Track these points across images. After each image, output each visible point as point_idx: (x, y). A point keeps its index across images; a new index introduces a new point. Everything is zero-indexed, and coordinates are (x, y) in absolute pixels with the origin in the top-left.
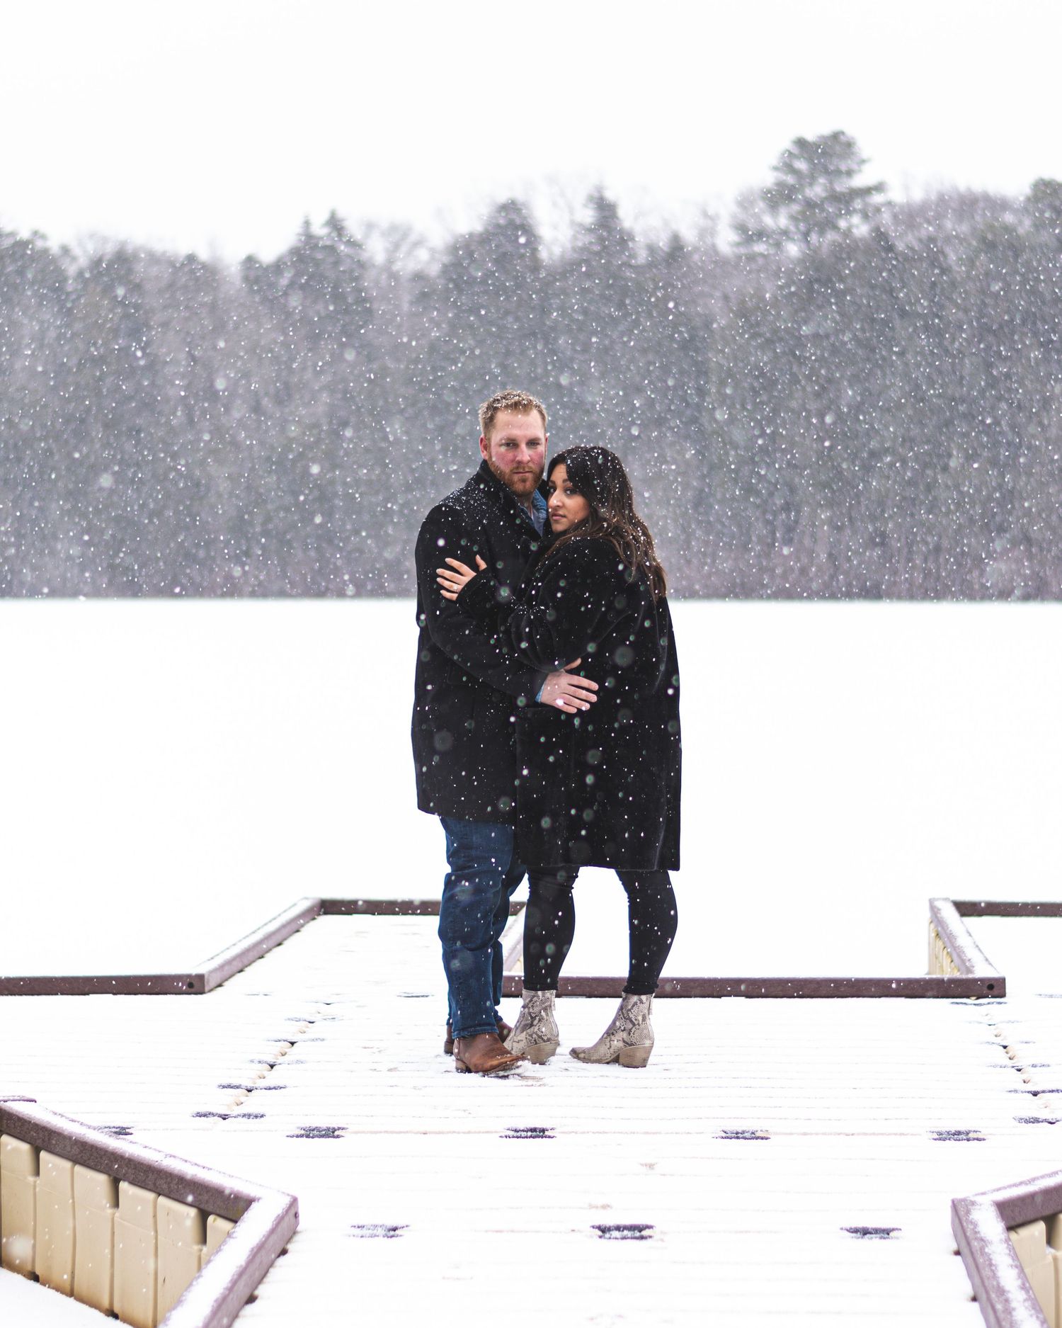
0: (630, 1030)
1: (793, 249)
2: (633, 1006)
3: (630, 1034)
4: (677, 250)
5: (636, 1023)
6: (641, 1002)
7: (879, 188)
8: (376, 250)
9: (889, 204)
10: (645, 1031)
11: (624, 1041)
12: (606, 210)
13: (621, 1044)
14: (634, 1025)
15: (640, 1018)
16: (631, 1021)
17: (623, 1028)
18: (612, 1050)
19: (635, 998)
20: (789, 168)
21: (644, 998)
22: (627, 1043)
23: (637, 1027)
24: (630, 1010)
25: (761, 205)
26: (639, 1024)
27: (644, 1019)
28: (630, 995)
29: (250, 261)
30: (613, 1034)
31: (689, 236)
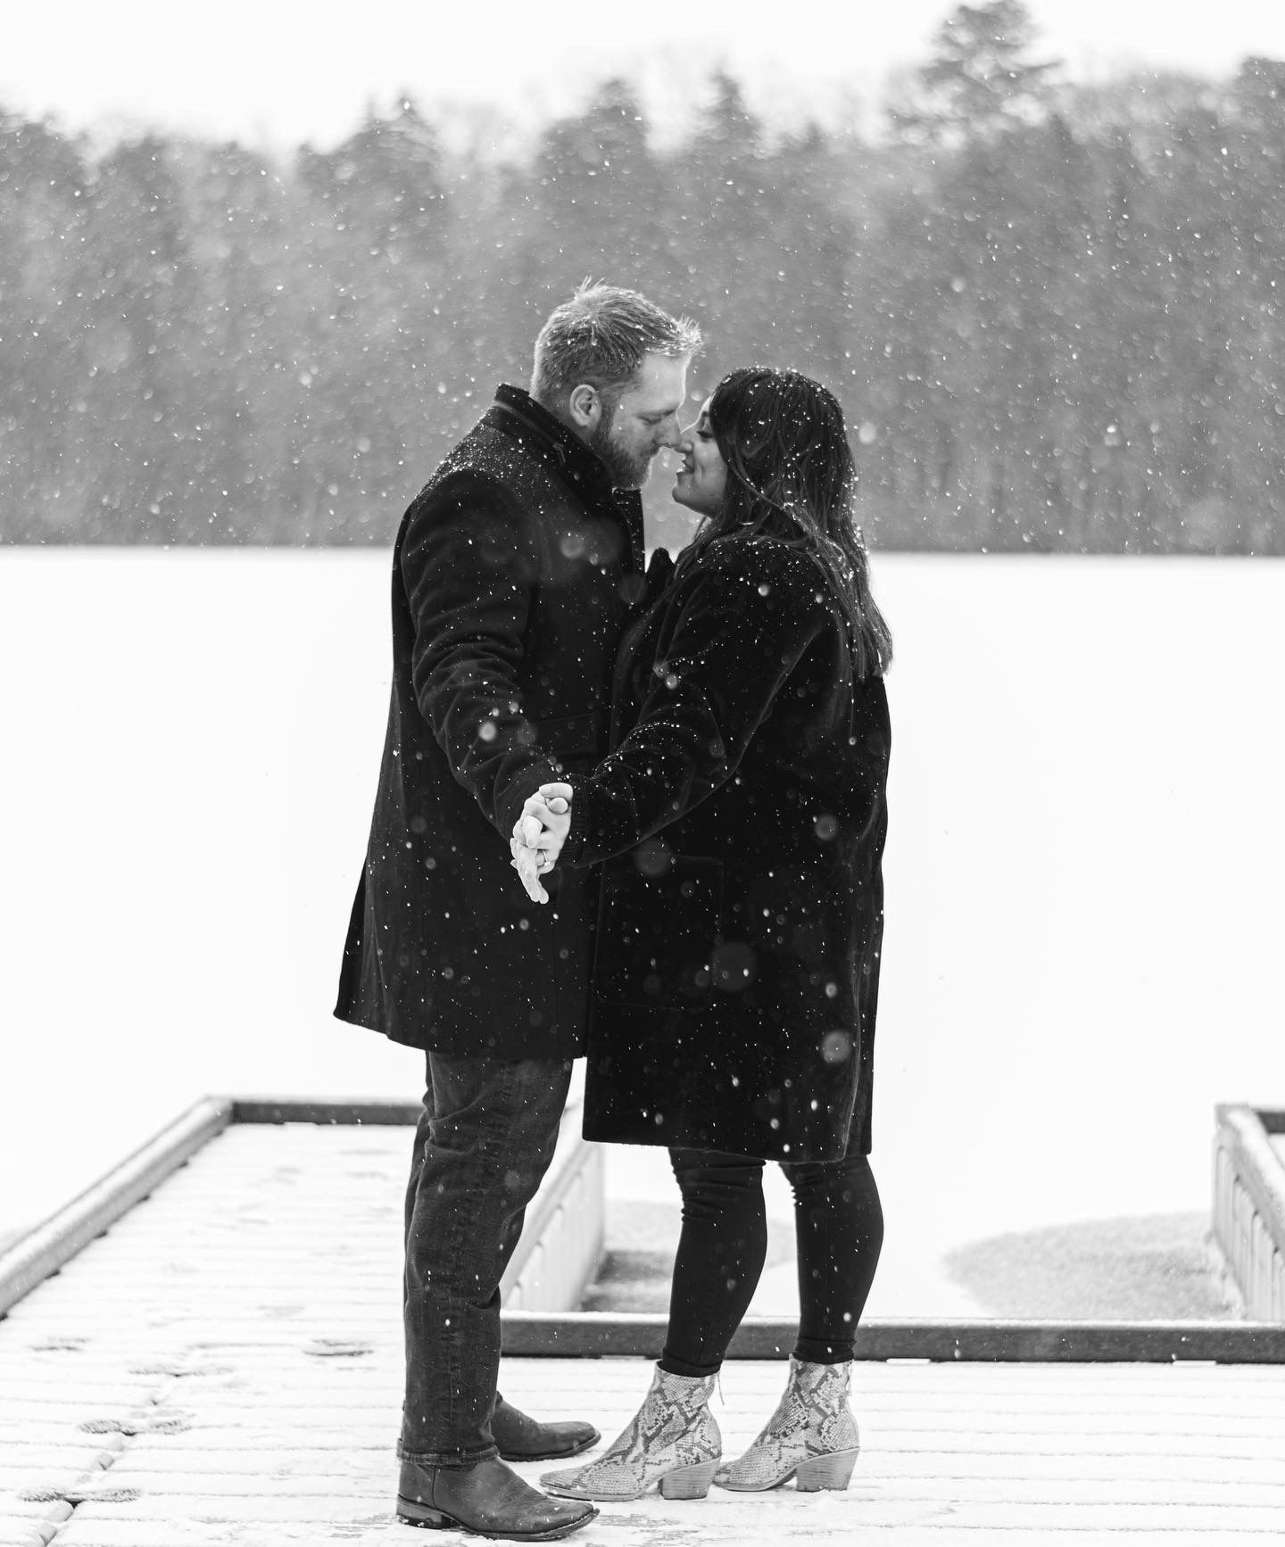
0: (820, 1426)
1: (952, 139)
2: (821, 1383)
3: (820, 1433)
4: (814, 142)
5: (829, 1411)
6: (835, 1375)
7: (1055, 65)
8: (454, 138)
9: (1069, 85)
10: (848, 1426)
11: (809, 1447)
12: (730, 89)
13: (802, 1452)
14: (826, 1416)
15: (835, 1403)
16: (820, 1410)
17: (803, 1423)
18: (781, 1465)
19: (820, 1370)
20: (947, 40)
21: (838, 1367)
22: (816, 1450)
23: (832, 1418)
24: (814, 1391)
25: (914, 87)
26: (834, 1414)
27: (842, 1405)
28: (811, 1365)
29: (304, 149)
30: (785, 1435)
31: (829, 122)
